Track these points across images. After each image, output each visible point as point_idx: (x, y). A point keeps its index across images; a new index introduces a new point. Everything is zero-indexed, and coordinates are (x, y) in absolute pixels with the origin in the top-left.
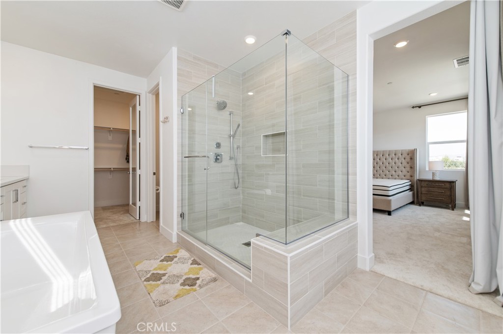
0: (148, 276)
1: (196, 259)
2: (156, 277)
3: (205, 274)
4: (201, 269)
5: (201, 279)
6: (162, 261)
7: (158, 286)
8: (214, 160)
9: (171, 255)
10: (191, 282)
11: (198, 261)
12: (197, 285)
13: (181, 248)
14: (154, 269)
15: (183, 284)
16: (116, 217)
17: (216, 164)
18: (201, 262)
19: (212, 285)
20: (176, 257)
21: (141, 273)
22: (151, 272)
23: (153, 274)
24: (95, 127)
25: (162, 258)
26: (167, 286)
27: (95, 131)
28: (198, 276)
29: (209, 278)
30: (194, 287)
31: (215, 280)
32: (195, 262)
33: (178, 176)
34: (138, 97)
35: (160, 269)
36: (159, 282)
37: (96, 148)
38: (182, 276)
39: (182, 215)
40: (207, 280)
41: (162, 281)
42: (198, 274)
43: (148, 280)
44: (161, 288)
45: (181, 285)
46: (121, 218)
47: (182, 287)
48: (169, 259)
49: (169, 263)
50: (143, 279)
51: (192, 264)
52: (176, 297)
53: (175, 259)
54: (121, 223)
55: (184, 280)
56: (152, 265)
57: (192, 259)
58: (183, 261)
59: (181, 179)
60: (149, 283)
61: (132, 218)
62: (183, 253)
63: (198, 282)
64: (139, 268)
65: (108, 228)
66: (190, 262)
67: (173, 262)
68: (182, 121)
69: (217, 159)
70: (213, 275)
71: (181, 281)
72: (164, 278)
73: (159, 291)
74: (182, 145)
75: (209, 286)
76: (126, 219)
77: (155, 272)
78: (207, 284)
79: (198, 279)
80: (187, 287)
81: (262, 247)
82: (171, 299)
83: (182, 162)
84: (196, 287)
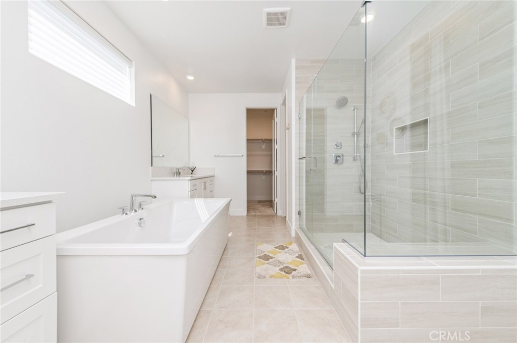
0: (261, 255)
1: (303, 254)
2: (266, 258)
3: (304, 268)
4: (303, 263)
5: (297, 271)
6: (276, 248)
7: (264, 264)
8: (334, 162)
9: (285, 245)
10: (288, 271)
11: (304, 257)
12: (292, 274)
13: (296, 243)
14: (268, 252)
15: (281, 270)
16: (263, 209)
17: (336, 166)
18: (305, 259)
19: (305, 279)
20: (288, 248)
21: (258, 251)
22: (265, 253)
23: (265, 254)
24: (247, 139)
25: (278, 245)
26: (270, 267)
27: (247, 143)
28: (296, 268)
29: (305, 273)
30: (288, 275)
31: (309, 276)
32: (300, 257)
33: (296, 176)
34: (275, 110)
35: (272, 252)
36: (266, 262)
37: (248, 155)
38: (284, 263)
39: (299, 213)
40: (302, 273)
41: (268, 261)
42: (297, 267)
43: (260, 257)
44: (265, 266)
45: (279, 270)
46: (265, 210)
47: (280, 271)
48: (282, 248)
49: (280, 250)
50: (257, 256)
51: (297, 257)
52: (271, 277)
53: (286, 250)
54: (264, 214)
55: (284, 268)
56: (267, 248)
57: (300, 253)
58: (292, 252)
59: (298, 180)
60: (260, 260)
61: (273, 212)
62: (294, 247)
63: (294, 273)
64: (259, 247)
65: (255, 216)
66: (297, 255)
67: (284, 251)
68: (300, 126)
69: (337, 161)
70: (309, 272)
71: (282, 267)
72: (271, 260)
73: (263, 268)
74: (299, 147)
75: (301, 279)
76: (269, 211)
77: (267, 254)
78: (300, 277)
79: (295, 270)
80: (283, 273)
81: (340, 253)
82: (267, 276)
83: (299, 164)
84: (290, 276)
